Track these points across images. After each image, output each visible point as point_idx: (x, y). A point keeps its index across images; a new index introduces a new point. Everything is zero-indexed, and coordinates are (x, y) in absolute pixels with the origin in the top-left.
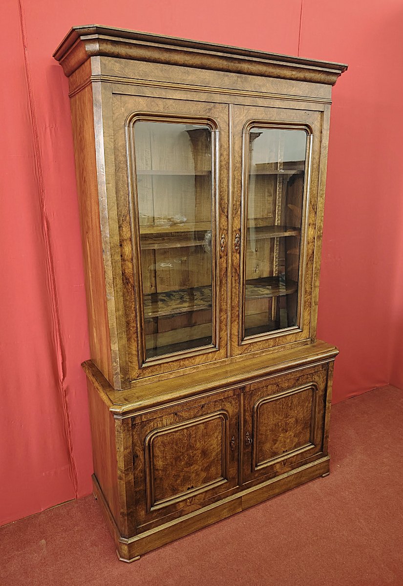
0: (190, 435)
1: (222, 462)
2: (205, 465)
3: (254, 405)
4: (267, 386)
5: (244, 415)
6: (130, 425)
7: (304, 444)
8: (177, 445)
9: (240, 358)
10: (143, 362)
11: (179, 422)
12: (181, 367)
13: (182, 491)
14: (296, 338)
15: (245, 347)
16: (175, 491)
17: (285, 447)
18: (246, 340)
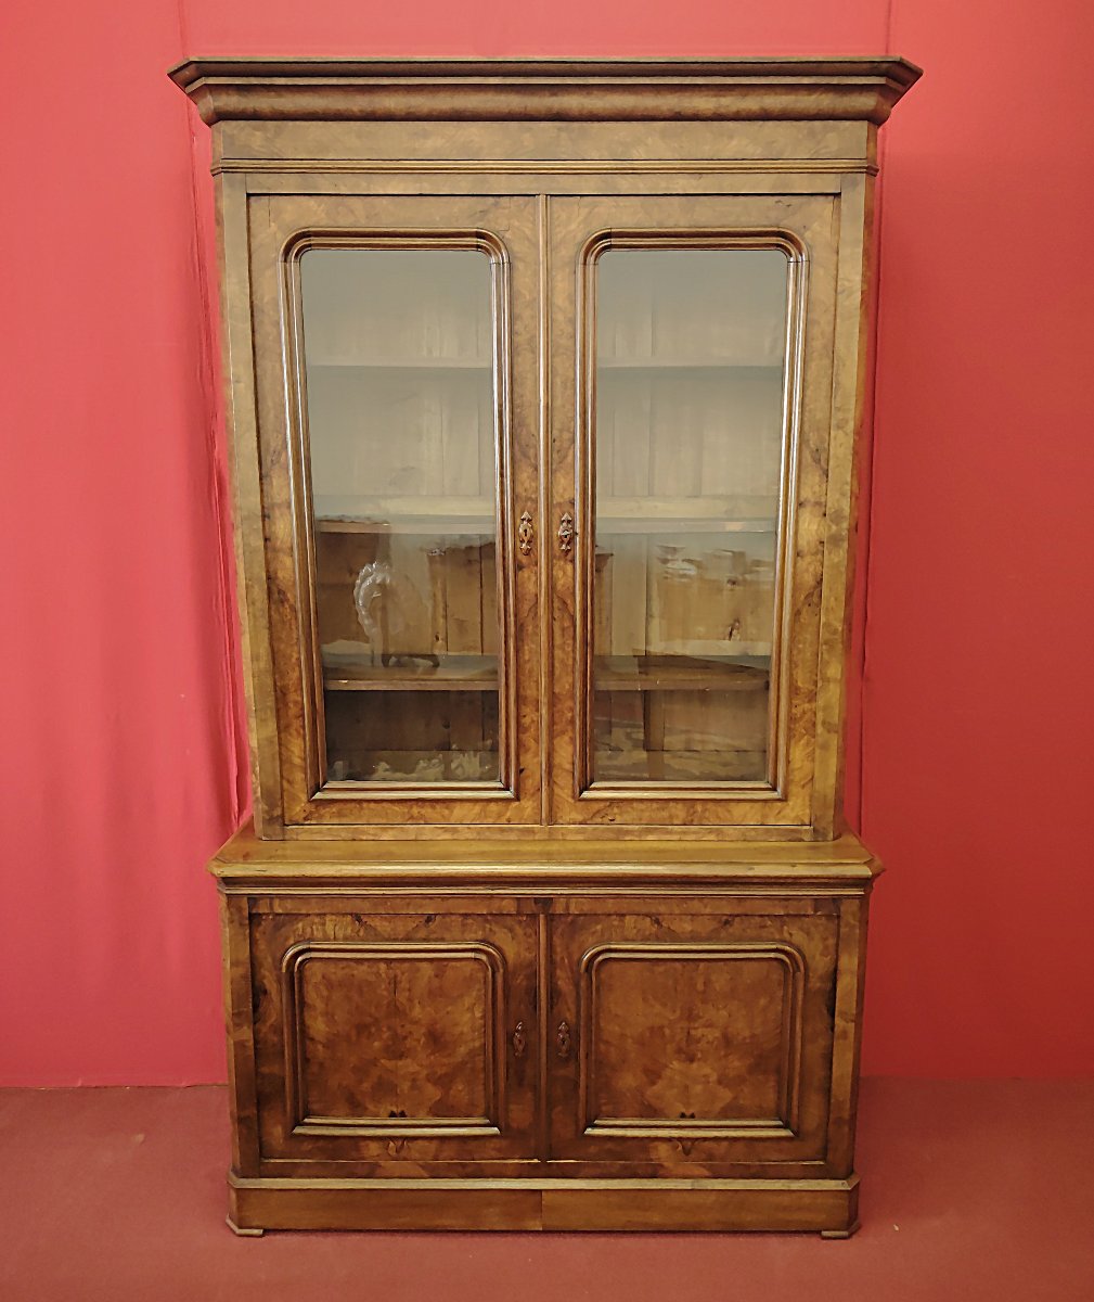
0: (395, 982)
1: (486, 1078)
2: (440, 1071)
3: (583, 954)
4: (623, 915)
5: (551, 976)
6: (246, 913)
7: (757, 1117)
8: (361, 992)
9: (578, 832)
10: (318, 789)
11: (364, 940)
12: (413, 820)
13: (376, 1115)
14: (765, 816)
15: (596, 806)
16: (356, 1108)
17: (687, 1105)
18: (595, 789)
